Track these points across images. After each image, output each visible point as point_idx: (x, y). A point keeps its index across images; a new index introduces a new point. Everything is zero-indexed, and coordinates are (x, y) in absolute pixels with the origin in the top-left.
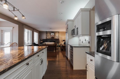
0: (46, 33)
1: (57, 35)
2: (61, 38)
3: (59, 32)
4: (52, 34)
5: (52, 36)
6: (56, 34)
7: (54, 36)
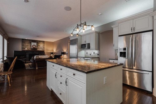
0: (22, 42)
1: (41, 45)
2: (47, 50)
3: (44, 42)
4: (33, 44)
5: (34, 46)
6: (39, 44)
7: (37, 47)
